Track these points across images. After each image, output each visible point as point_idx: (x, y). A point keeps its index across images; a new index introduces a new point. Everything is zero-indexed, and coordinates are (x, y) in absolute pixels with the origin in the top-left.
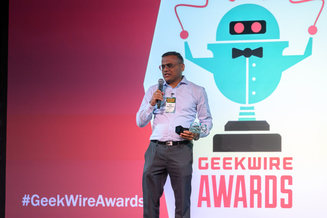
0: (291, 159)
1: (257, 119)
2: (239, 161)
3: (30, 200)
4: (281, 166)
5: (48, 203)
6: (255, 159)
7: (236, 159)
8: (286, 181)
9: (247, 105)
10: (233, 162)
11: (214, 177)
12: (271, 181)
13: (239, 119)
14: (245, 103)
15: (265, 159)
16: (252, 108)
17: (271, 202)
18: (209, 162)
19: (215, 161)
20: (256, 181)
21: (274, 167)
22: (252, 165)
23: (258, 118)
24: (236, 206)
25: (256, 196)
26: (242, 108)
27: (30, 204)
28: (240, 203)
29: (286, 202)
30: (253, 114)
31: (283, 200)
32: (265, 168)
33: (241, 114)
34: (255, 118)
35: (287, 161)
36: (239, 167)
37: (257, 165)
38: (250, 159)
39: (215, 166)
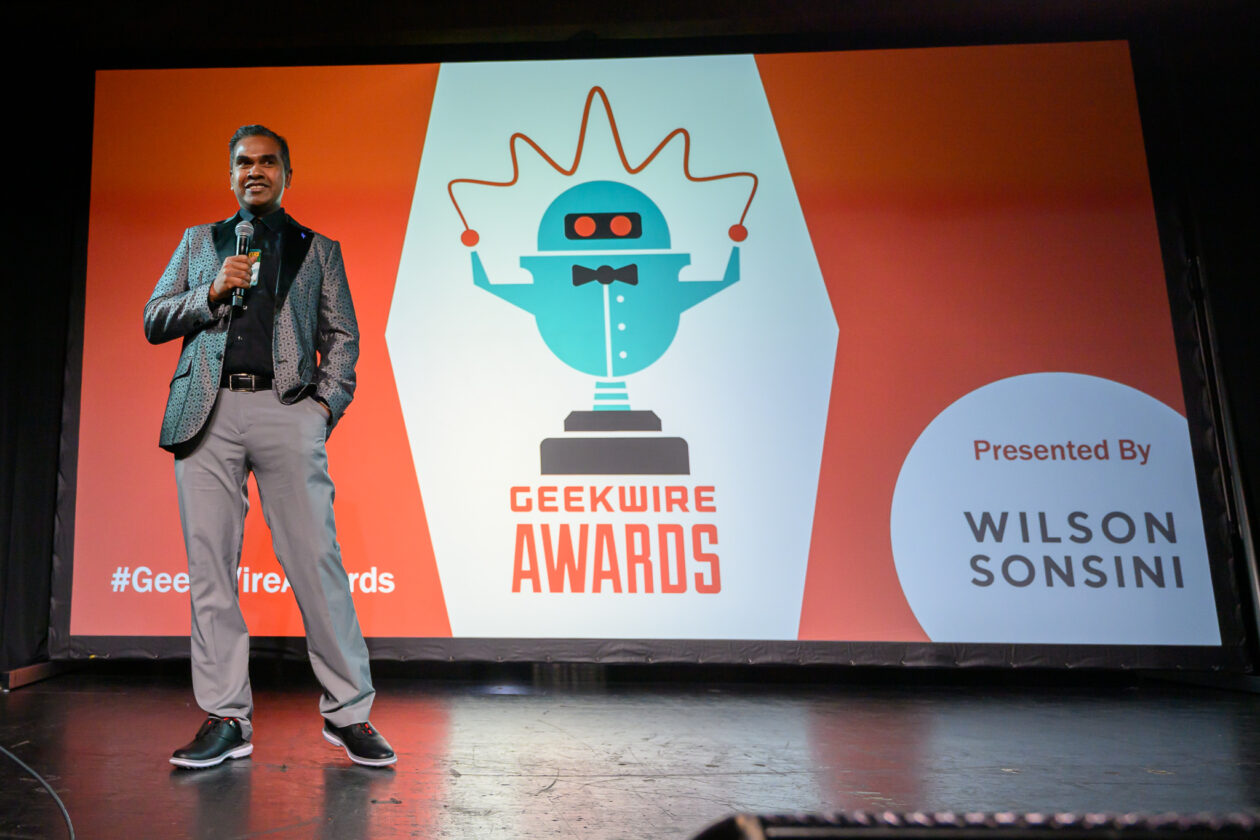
0: (711, 489)
1: (635, 407)
2: (598, 494)
3: (130, 579)
4: (691, 503)
5: (171, 585)
6: (633, 489)
7: (593, 490)
8: (705, 537)
9: (610, 378)
10: (586, 496)
11: (545, 529)
12: (671, 537)
13: (595, 406)
14: (605, 374)
15: (656, 490)
16: (622, 385)
17: (674, 580)
18: (534, 495)
19: (547, 494)
20: (638, 536)
21: (676, 507)
22: (628, 503)
23: (636, 404)
24: (597, 588)
25: (640, 568)
26: (599, 385)
27: (129, 587)
28: (607, 584)
29: (708, 581)
30: (625, 396)
31: (699, 577)
32: (657, 508)
33: (598, 397)
34: (628, 406)
35: (704, 494)
36: (600, 506)
37: (639, 503)
38: (622, 490)
39: (547, 504)
